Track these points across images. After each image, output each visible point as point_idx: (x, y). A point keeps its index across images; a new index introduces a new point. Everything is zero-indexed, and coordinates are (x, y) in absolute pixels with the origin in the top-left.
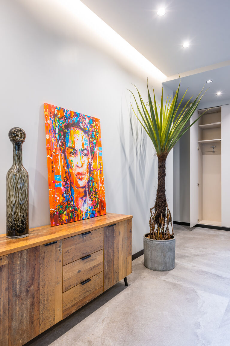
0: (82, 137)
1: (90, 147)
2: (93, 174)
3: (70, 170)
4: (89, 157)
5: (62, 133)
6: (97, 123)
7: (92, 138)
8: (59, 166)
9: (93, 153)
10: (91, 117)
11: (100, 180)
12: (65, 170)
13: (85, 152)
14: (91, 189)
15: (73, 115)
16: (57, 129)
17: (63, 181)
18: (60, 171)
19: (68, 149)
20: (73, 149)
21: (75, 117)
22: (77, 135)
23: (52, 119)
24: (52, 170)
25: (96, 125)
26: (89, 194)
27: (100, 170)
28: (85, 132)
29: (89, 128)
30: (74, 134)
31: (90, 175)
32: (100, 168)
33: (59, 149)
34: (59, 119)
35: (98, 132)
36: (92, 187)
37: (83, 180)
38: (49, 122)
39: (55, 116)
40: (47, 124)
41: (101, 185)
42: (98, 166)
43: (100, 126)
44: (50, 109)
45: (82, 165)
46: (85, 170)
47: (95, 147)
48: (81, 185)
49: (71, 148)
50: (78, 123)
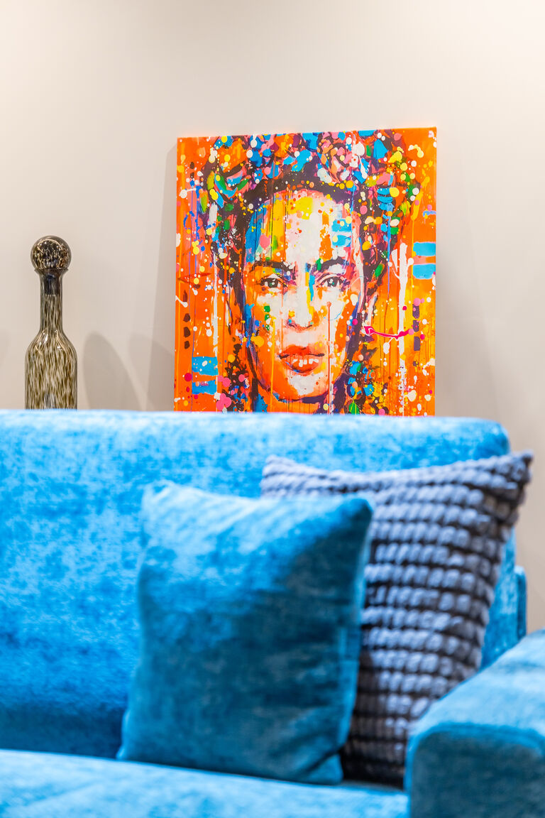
0: (325, 220)
1: (365, 247)
2: (368, 353)
3: (258, 341)
4: (354, 289)
5: (232, 220)
6: (411, 148)
7: (378, 212)
8: (214, 328)
9: (376, 272)
10: (377, 132)
11: (410, 375)
12: (234, 339)
13: (336, 270)
15: (284, 147)
16: (214, 210)
17: (225, 374)
18: (215, 342)
19: (253, 269)
20: (278, 265)
21: (297, 154)
22: (299, 216)
23: (197, 182)
24: (186, 339)
25: (407, 158)
27: (411, 337)
28: (340, 195)
29: (365, 175)
30: (286, 212)
31: (350, 355)
32: (416, 326)
33: (216, 272)
34: (225, 175)
35: (417, 183)
36: (360, 401)
37: (312, 372)
38: (184, 194)
39: (208, 168)
40: (179, 199)
41: (412, 396)
42: (405, 320)
43: (431, 154)
44: (191, 150)
45: (316, 319)
46: (325, 336)
47: (395, 244)
48: (302, 393)
49: (269, 263)
50: (310, 169)
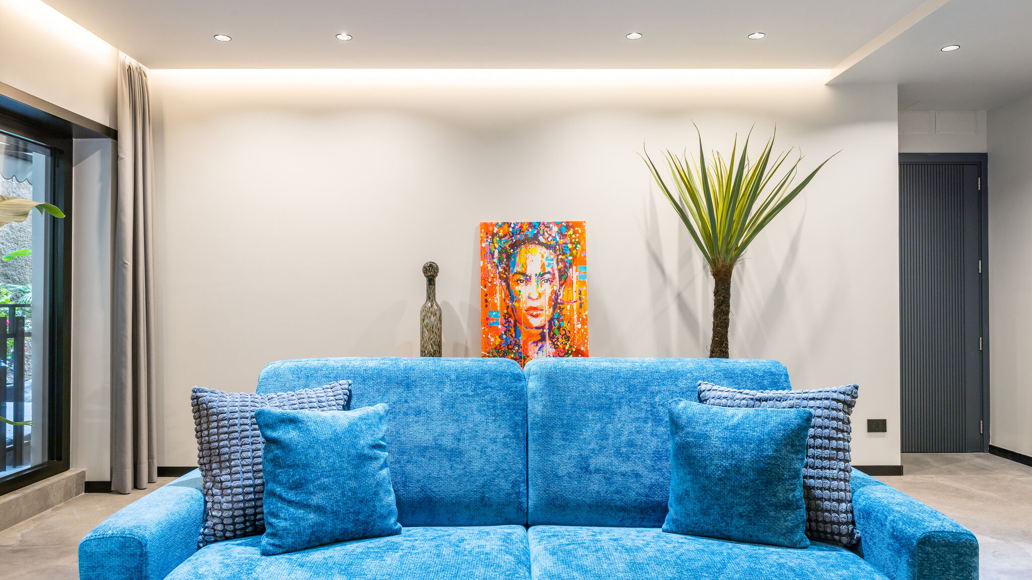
0: (543, 257)
1: (559, 267)
2: (561, 309)
3: (516, 304)
4: (555, 284)
5: (504, 256)
6: (576, 229)
7: (564, 254)
8: (498, 299)
9: (564, 278)
10: (562, 222)
11: (578, 318)
12: (506, 304)
13: (547, 276)
14: (556, 331)
15: (525, 227)
16: (496, 252)
17: (503, 318)
18: (498, 305)
19: (513, 275)
20: (523, 274)
21: (530, 230)
22: (532, 255)
23: (489, 240)
24: (486, 304)
25: (575, 233)
26: (551, 338)
27: (578, 303)
28: (548, 247)
29: (558, 239)
30: (526, 253)
31: (554, 310)
32: (580, 298)
33: (498, 277)
34: (501, 238)
35: (579, 243)
36: (559, 328)
37: (539, 317)
38: (484, 245)
39: (494, 235)
40: (482, 247)
41: (580, 326)
42: (575, 296)
43: (584, 232)
44: (486, 228)
45: (540, 296)
46: (544, 302)
47: (571, 266)
48: (535, 325)
49: (520, 273)
50: (536, 236)
